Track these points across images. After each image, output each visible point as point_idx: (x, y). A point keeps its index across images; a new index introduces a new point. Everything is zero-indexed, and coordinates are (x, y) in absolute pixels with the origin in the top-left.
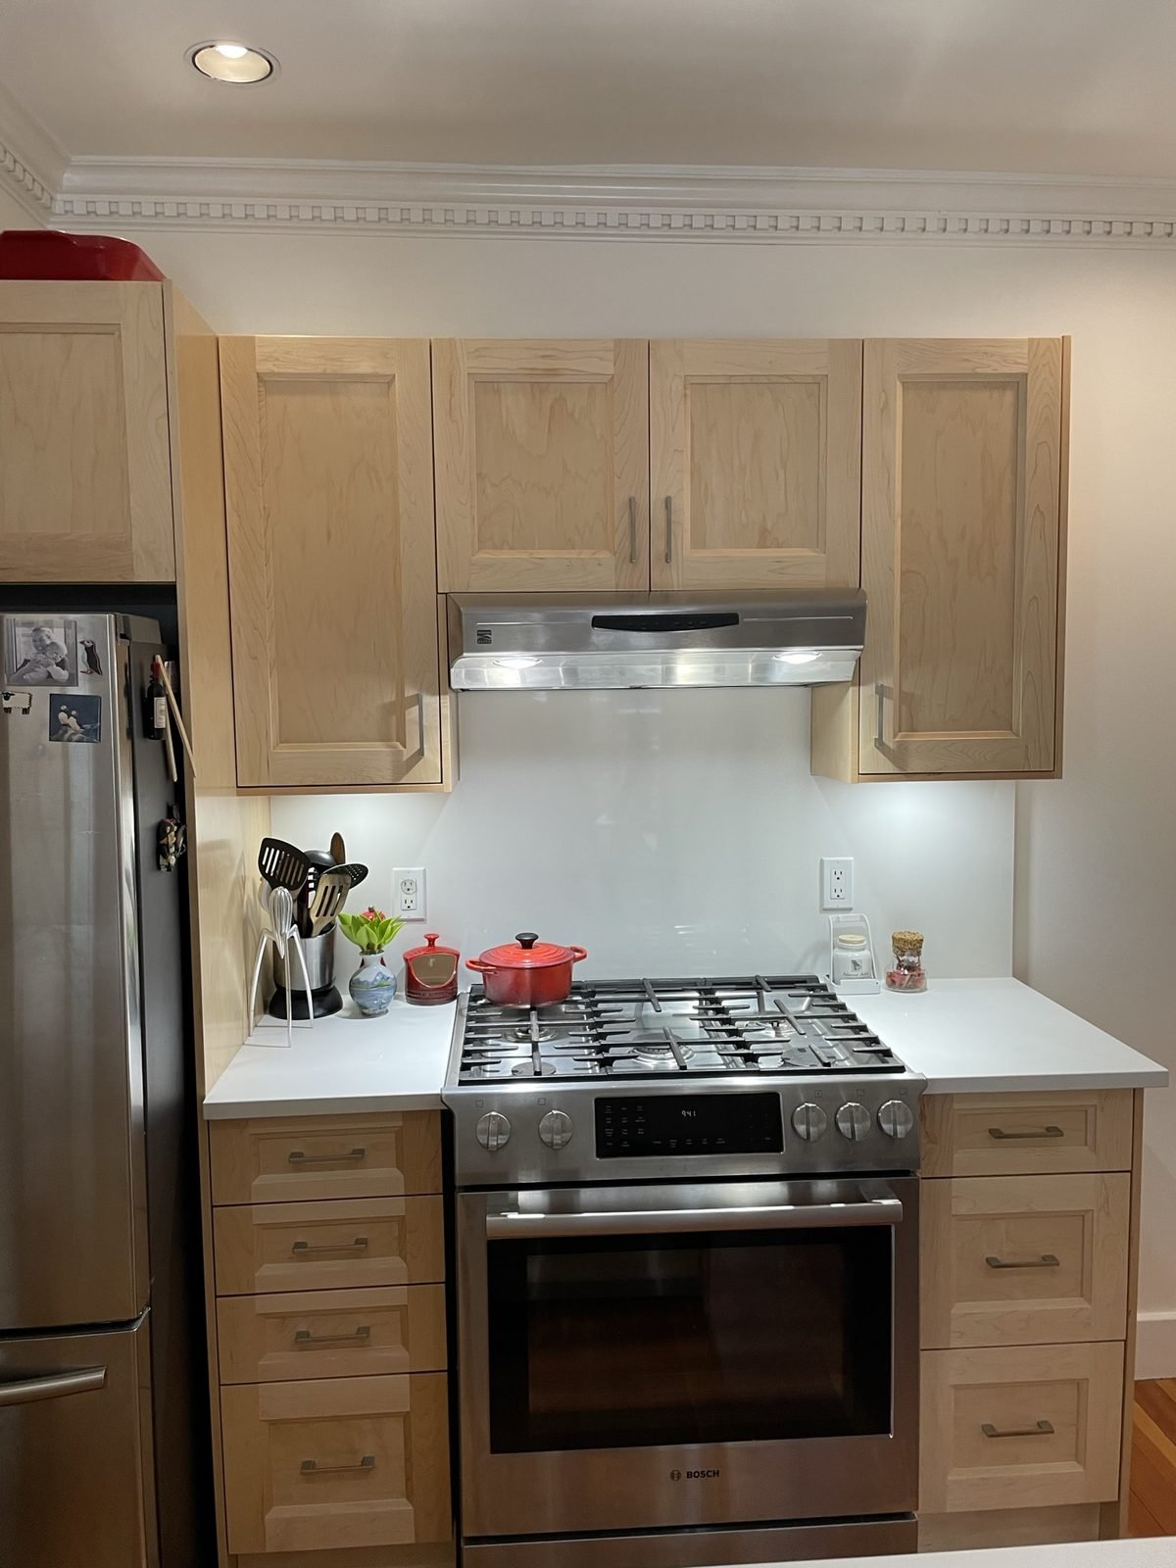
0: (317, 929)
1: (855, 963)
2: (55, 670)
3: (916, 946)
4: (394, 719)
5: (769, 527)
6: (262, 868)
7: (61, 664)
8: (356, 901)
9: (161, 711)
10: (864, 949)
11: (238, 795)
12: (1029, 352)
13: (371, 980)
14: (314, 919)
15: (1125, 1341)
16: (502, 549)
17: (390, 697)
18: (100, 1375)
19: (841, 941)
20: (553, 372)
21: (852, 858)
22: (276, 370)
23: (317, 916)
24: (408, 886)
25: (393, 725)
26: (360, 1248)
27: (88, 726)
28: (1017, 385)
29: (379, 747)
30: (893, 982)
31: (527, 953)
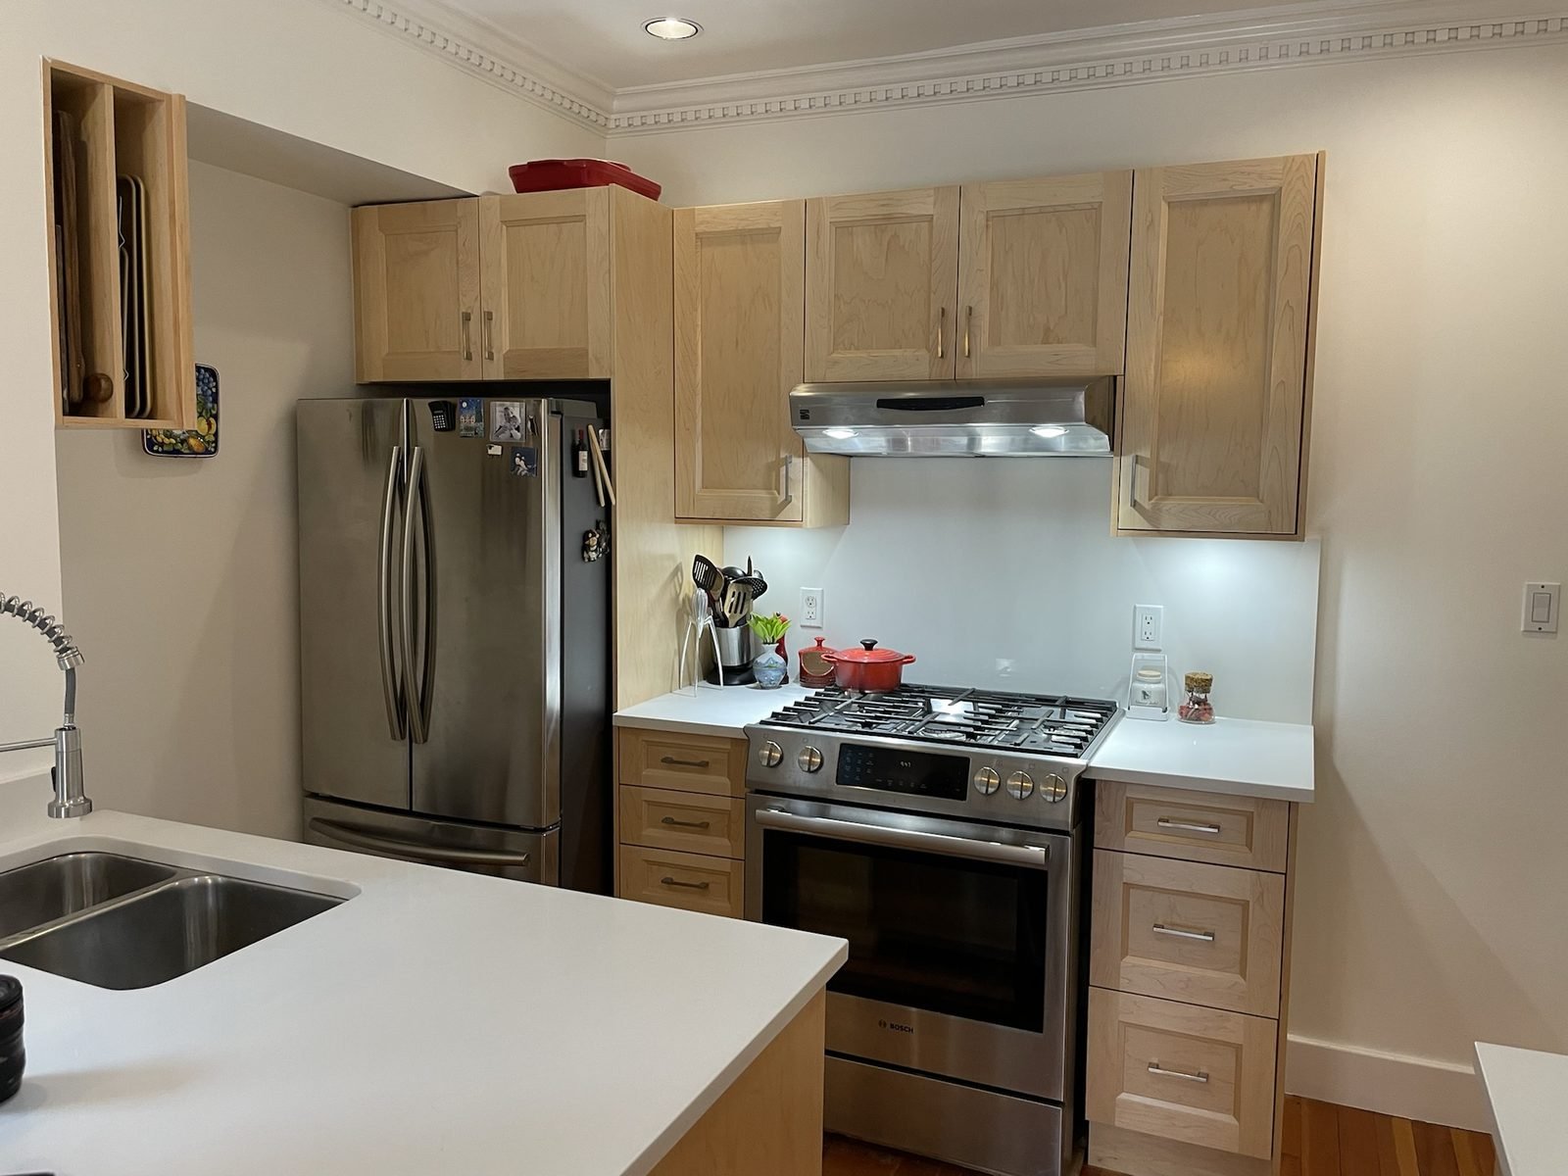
0: (732, 623)
1: (1144, 693)
2: (514, 432)
3: (1205, 685)
4: (774, 474)
5: (1052, 328)
6: (694, 575)
7: (518, 429)
8: (761, 606)
9: (584, 460)
10: (1159, 683)
11: (676, 523)
12: (1284, 169)
13: (764, 662)
14: (728, 615)
15: (1278, 1020)
16: (850, 349)
17: (772, 459)
18: (523, 858)
19: (1140, 675)
20: (888, 218)
21: (1161, 607)
22: (707, 230)
23: (730, 612)
24: (810, 601)
25: (775, 479)
26: (704, 827)
27: (530, 466)
28: (1274, 199)
29: (763, 494)
30: (1186, 715)
31: (868, 653)
